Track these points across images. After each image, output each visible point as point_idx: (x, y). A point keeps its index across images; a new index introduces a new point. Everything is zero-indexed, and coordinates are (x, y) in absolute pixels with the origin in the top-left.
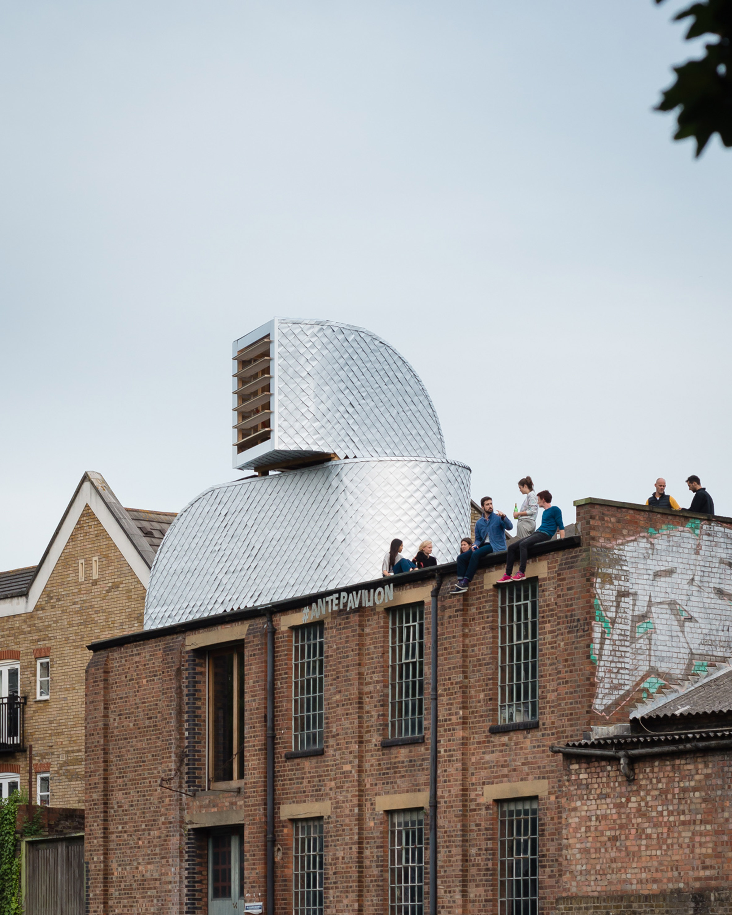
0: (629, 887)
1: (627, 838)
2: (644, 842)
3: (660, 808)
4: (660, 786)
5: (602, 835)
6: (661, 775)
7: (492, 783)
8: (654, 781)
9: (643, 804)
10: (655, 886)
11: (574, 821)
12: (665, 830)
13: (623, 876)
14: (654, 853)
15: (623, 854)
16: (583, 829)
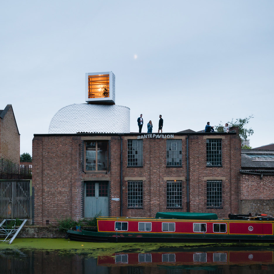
0: (261, 198)
1: (260, 189)
2: (265, 190)
3: (269, 184)
4: (269, 180)
5: (253, 188)
6: (270, 178)
7: (207, 177)
8: (268, 179)
9: (265, 183)
10: (268, 198)
11: (244, 185)
12: (271, 188)
13: (259, 196)
14: (268, 192)
15: (259, 192)
16: (247, 187)
